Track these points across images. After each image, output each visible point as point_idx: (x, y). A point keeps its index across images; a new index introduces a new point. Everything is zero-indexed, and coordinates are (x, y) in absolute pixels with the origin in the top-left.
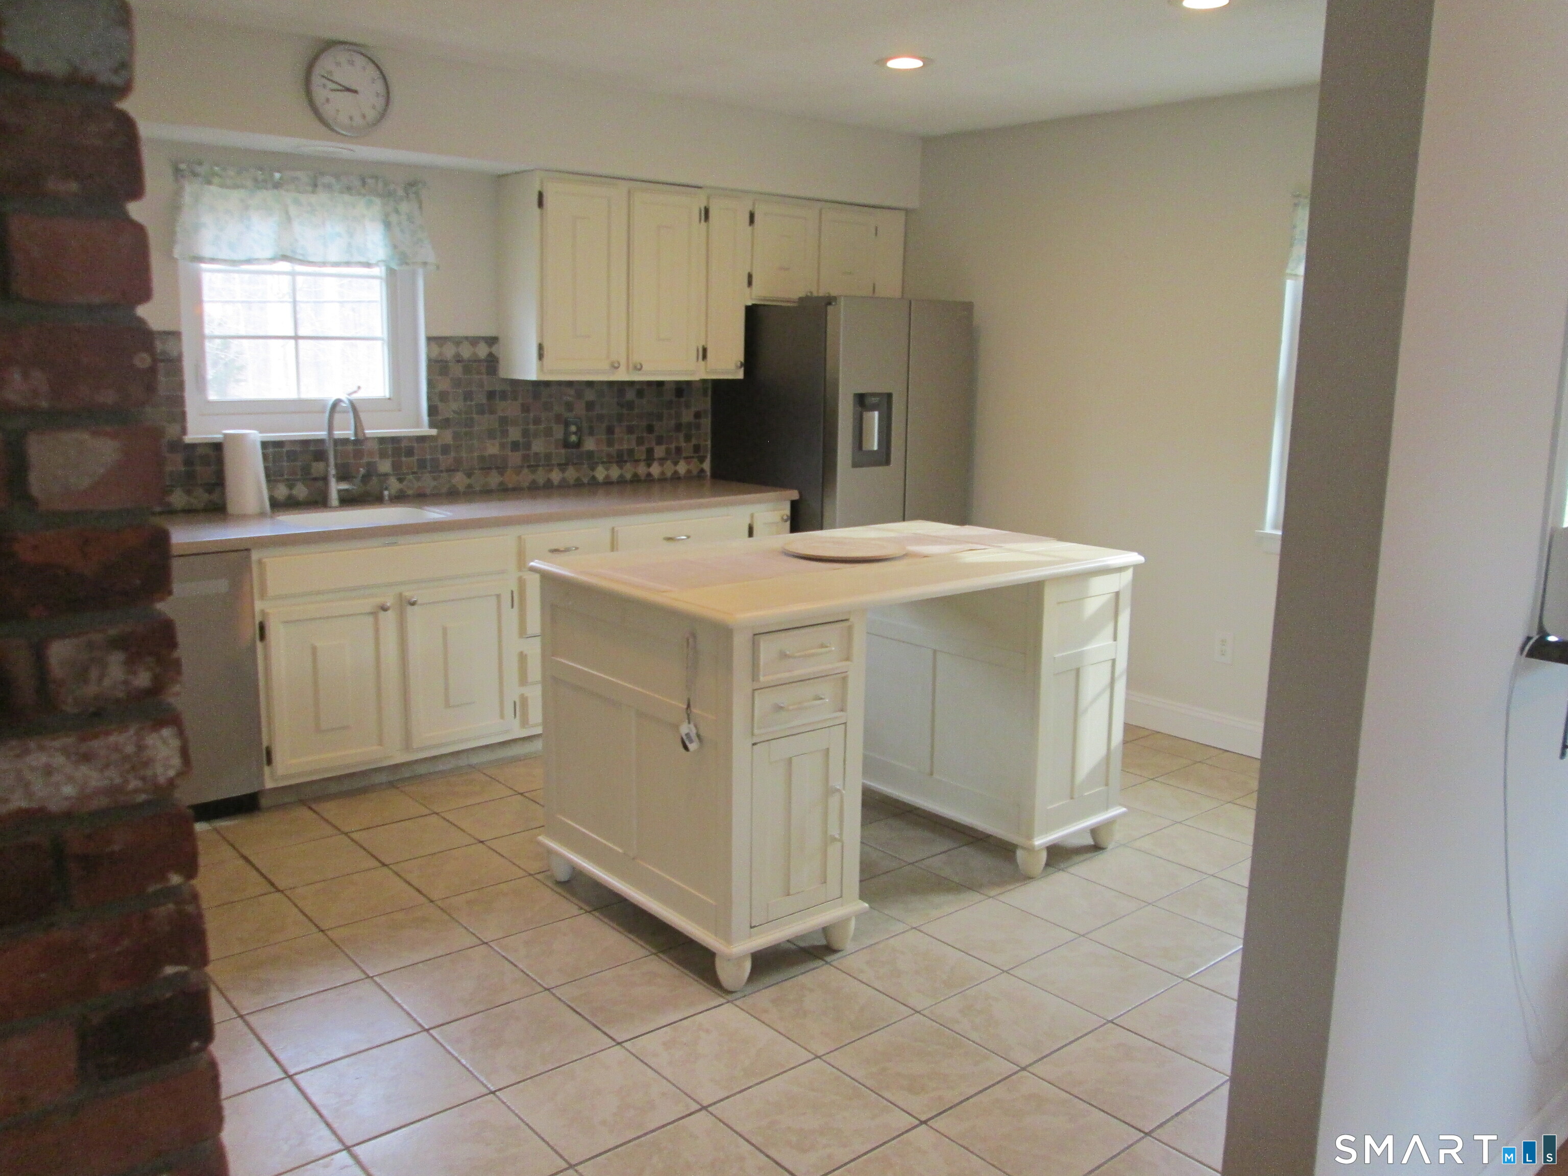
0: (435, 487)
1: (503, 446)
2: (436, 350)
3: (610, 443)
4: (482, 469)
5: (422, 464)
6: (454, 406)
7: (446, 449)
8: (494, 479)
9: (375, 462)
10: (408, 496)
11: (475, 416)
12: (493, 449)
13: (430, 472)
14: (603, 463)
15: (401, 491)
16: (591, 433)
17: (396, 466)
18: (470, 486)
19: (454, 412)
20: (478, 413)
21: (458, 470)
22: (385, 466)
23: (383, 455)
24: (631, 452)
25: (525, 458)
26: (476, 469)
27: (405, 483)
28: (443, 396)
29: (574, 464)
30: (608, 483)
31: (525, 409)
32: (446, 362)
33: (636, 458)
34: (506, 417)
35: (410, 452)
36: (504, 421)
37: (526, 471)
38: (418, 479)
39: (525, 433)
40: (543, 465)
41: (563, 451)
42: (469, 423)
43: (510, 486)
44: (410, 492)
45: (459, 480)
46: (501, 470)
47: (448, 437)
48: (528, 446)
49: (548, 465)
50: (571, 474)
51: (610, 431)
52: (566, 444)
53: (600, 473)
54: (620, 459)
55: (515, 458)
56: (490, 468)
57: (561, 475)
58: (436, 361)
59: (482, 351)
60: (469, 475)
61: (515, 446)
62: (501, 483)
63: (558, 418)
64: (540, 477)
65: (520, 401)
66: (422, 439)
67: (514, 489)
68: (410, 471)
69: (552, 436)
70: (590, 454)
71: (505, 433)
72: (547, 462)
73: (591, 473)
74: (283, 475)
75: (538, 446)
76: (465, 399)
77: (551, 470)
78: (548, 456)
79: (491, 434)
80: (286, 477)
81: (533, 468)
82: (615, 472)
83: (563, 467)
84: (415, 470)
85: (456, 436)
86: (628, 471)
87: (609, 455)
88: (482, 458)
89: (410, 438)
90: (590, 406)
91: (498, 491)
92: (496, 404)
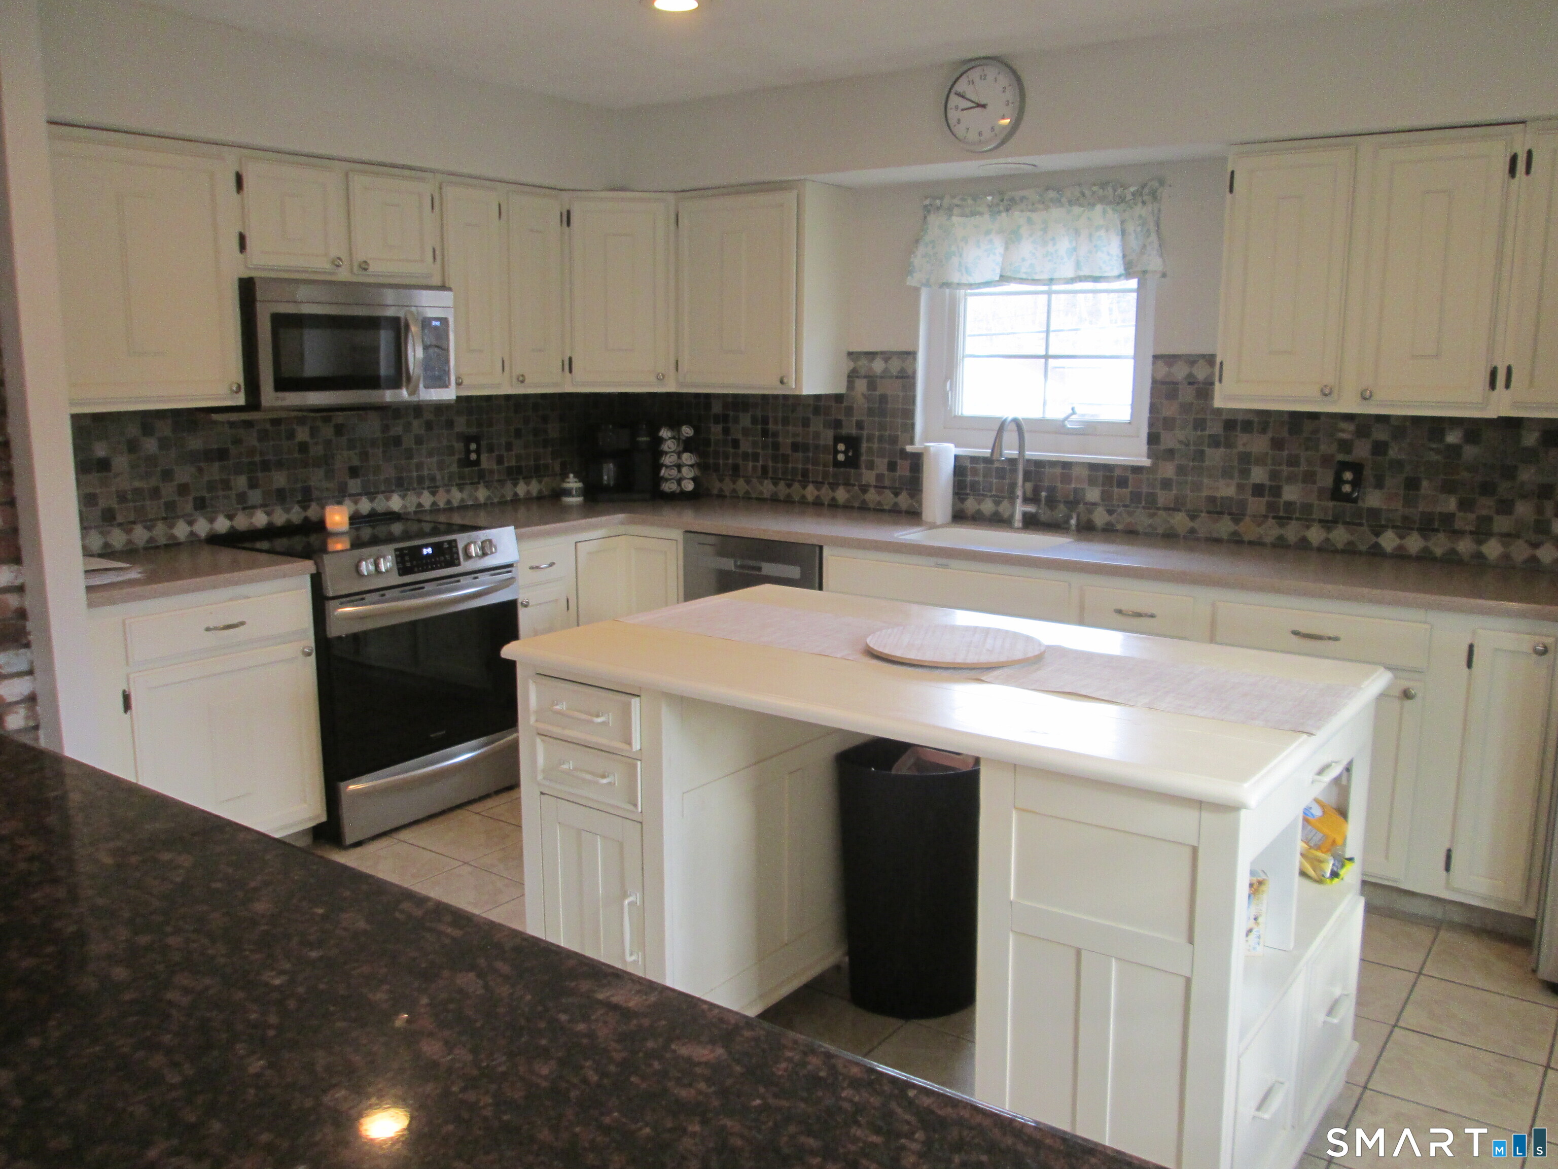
0: (1150, 526)
1: (1240, 487)
2: (1163, 370)
3: (1409, 502)
4: (1208, 512)
5: (1136, 497)
6: (1180, 434)
7: (1166, 484)
8: (1225, 527)
9: (1083, 489)
10: (1117, 531)
11: (1206, 449)
12: (1227, 490)
13: (1144, 508)
14: (1394, 527)
15: (1108, 524)
16: (1379, 485)
17: (1106, 496)
18: (1192, 531)
19: (1181, 442)
20: (1210, 446)
21: (1179, 510)
22: (1093, 494)
23: (1092, 482)
24: (1447, 519)
25: (1271, 506)
26: (1202, 512)
27: (1115, 515)
28: (1169, 424)
29: (1346, 523)
30: (1401, 556)
31: (1277, 444)
32: (1177, 383)
33: (1456, 527)
34: (1250, 453)
35: (1122, 482)
36: (1246, 459)
37: (1271, 522)
38: (1130, 514)
39: (1274, 475)
40: (1297, 519)
41: (1331, 504)
42: (1200, 455)
43: (1246, 538)
44: (1119, 527)
45: (1180, 521)
46: (1237, 518)
47: (1168, 470)
48: (1276, 491)
49: (1306, 520)
50: (1340, 535)
51: (1412, 484)
52: (1336, 494)
53: (1389, 541)
54: (1427, 527)
55: (1257, 505)
56: (1221, 513)
58: (1163, 383)
60: (1193, 518)
61: (1258, 490)
62: (1235, 533)
63: (1326, 460)
64: (1292, 532)
65: (1270, 435)
66: (1137, 470)
67: (1251, 543)
68: (1121, 504)
69: (1314, 483)
70: (1374, 513)
71: (1245, 473)
72: (1305, 515)
73: (1374, 539)
74: (990, 491)
75: (1291, 493)
76: (1195, 428)
77: (1308, 527)
78: (1307, 508)
79: (1226, 473)
80: (994, 493)
81: (1282, 521)
82: (1414, 543)
83: (1328, 524)
84: (1128, 503)
85: (1181, 470)
86: (1439, 545)
87: (1405, 518)
88: (1212, 500)
89: (1125, 468)
90: (1379, 448)
91: (1229, 541)
92: (1237, 436)
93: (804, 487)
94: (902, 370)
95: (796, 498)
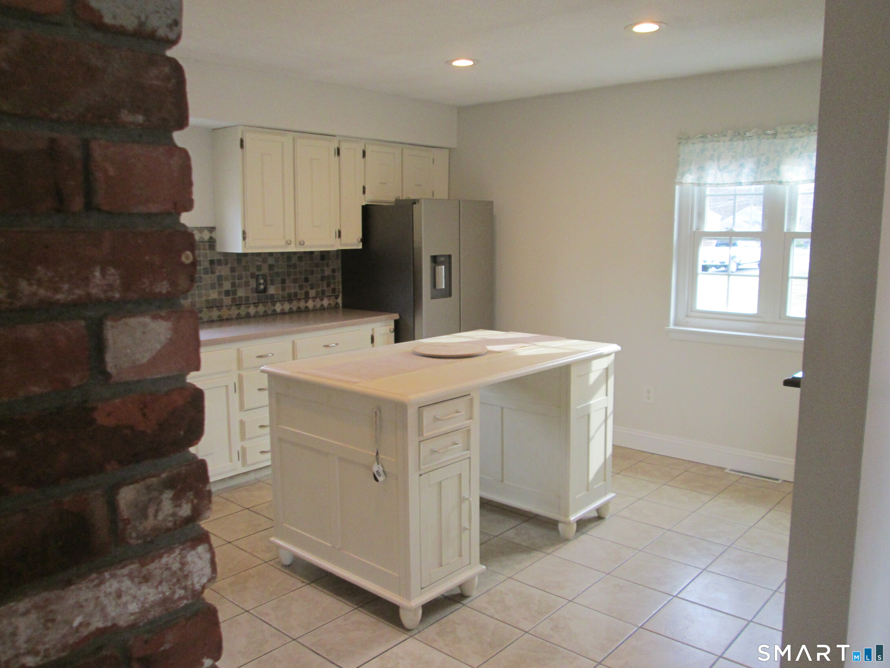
1: (220, 293)
3: (283, 289)
4: (207, 308)
8: (215, 314)
11: (202, 275)
12: (214, 295)
14: (280, 301)
16: (272, 284)
20: (204, 274)
24: (296, 294)
25: (234, 300)
26: (204, 308)
29: (262, 303)
30: (283, 313)
31: (233, 270)
33: (299, 298)
34: (221, 276)
36: (220, 278)
37: (234, 307)
39: (233, 285)
40: (244, 304)
41: (256, 295)
43: (225, 318)
46: (219, 308)
48: (235, 293)
49: (248, 304)
50: (261, 309)
51: (283, 281)
52: (258, 291)
53: (278, 307)
54: (290, 299)
55: (227, 300)
56: (212, 307)
57: (255, 310)
59: (206, 236)
61: (227, 293)
62: (220, 316)
63: (253, 276)
64: (243, 311)
65: (229, 265)
67: (227, 319)
69: (249, 286)
70: (272, 296)
71: (221, 285)
72: (247, 301)
73: (273, 308)
75: (241, 293)
77: (249, 307)
78: (247, 298)
79: (213, 287)
81: (239, 306)
82: (287, 307)
83: (256, 304)
86: (295, 305)
87: (283, 297)
88: (208, 301)
90: (271, 267)
91: (218, 321)
92: (215, 268)
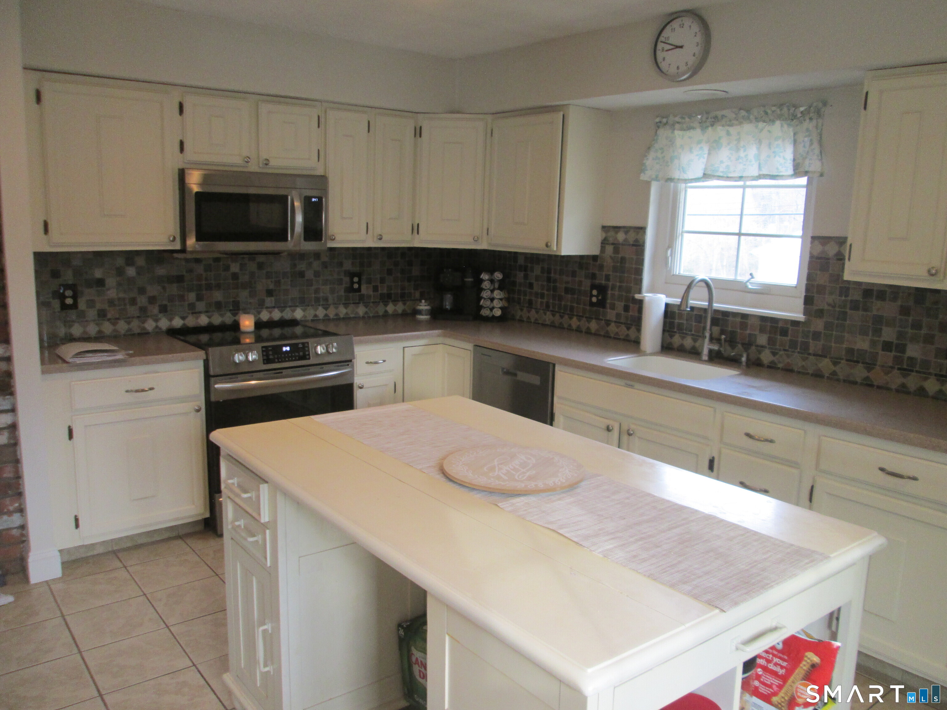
0: (803, 366)
1: (873, 343)
2: (819, 248)
4: (847, 360)
5: (793, 344)
6: (829, 299)
7: (816, 336)
8: (859, 372)
9: (755, 335)
10: (779, 368)
11: (848, 310)
12: (862, 344)
13: (799, 352)
15: (772, 362)
17: (771, 341)
18: (834, 373)
19: (829, 305)
20: (851, 309)
21: (826, 357)
22: (762, 340)
23: (762, 330)
25: (897, 360)
26: (842, 359)
27: (777, 356)
28: (821, 289)
31: (905, 311)
32: (828, 259)
34: (881, 317)
35: (784, 332)
36: (879, 320)
37: (896, 372)
38: (788, 356)
39: (900, 335)
40: (917, 372)
41: (946, 361)
42: (843, 316)
43: (875, 383)
44: (780, 365)
45: (825, 365)
46: (870, 367)
47: (819, 325)
48: (902, 348)
49: (925, 373)
55: (885, 358)
56: (858, 362)
58: (818, 258)
60: (835, 364)
61: (887, 346)
62: (867, 378)
64: (912, 382)
65: (899, 303)
66: (795, 323)
67: (879, 387)
68: (782, 348)
69: (933, 344)
71: (877, 332)
72: (923, 369)
74: (691, 331)
75: (913, 351)
76: (840, 295)
77: (926, 379)
78: (925, 363)
79: (863, 331)
80: (693, 333)
81: (905, 373)
83: (942, 378)
84: (787, 348)
85: (828, 326)
88: (850, 351)
89: (786, 321)
91: (861, 384)
92: (872, 302)
93: (571, 318)
94: (636, 241)
95: (566, 326)
